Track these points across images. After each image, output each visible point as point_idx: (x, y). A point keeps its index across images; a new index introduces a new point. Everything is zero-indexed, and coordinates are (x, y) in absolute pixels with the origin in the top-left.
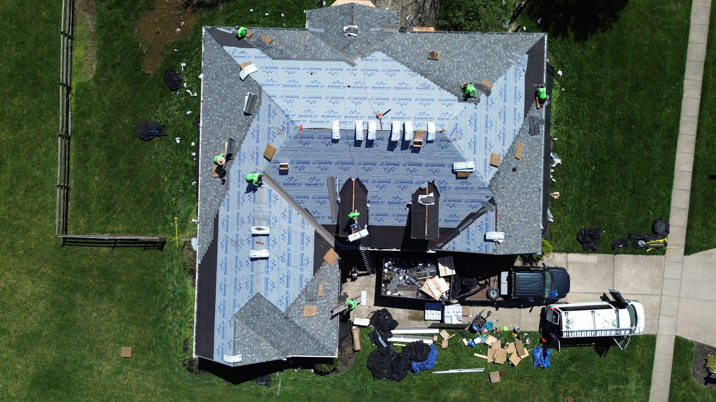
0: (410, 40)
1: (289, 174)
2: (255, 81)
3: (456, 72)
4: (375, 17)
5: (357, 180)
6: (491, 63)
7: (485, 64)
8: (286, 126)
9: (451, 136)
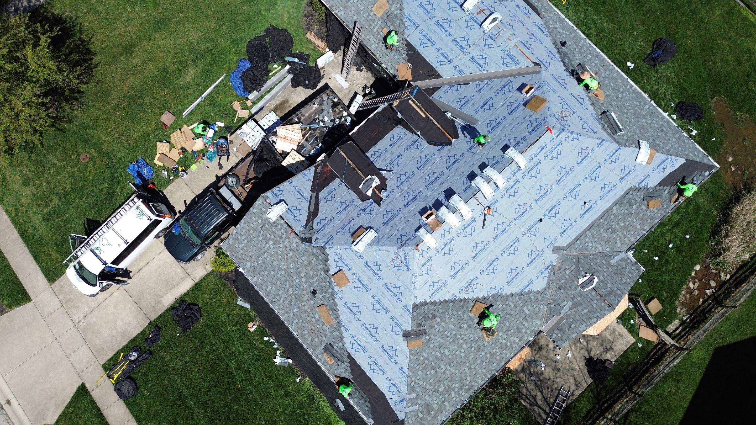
0: (524, 330)
1: (516, 91)
2: (629, 147)
3: (454, 332)
4: (578, 320)
5: (450, 143)
6: (429, 375)
7: (433, 368)
8: (565, 123)
9: (405, 252)
